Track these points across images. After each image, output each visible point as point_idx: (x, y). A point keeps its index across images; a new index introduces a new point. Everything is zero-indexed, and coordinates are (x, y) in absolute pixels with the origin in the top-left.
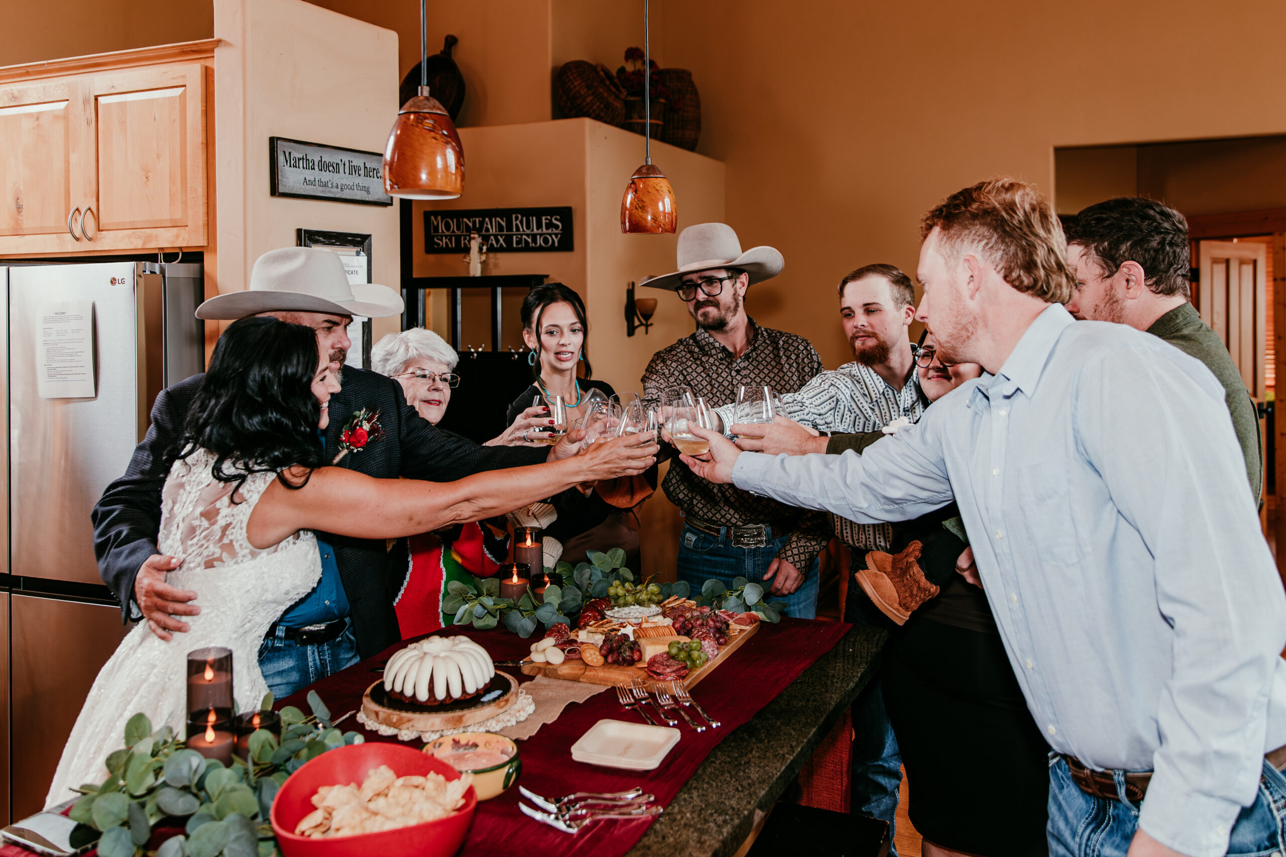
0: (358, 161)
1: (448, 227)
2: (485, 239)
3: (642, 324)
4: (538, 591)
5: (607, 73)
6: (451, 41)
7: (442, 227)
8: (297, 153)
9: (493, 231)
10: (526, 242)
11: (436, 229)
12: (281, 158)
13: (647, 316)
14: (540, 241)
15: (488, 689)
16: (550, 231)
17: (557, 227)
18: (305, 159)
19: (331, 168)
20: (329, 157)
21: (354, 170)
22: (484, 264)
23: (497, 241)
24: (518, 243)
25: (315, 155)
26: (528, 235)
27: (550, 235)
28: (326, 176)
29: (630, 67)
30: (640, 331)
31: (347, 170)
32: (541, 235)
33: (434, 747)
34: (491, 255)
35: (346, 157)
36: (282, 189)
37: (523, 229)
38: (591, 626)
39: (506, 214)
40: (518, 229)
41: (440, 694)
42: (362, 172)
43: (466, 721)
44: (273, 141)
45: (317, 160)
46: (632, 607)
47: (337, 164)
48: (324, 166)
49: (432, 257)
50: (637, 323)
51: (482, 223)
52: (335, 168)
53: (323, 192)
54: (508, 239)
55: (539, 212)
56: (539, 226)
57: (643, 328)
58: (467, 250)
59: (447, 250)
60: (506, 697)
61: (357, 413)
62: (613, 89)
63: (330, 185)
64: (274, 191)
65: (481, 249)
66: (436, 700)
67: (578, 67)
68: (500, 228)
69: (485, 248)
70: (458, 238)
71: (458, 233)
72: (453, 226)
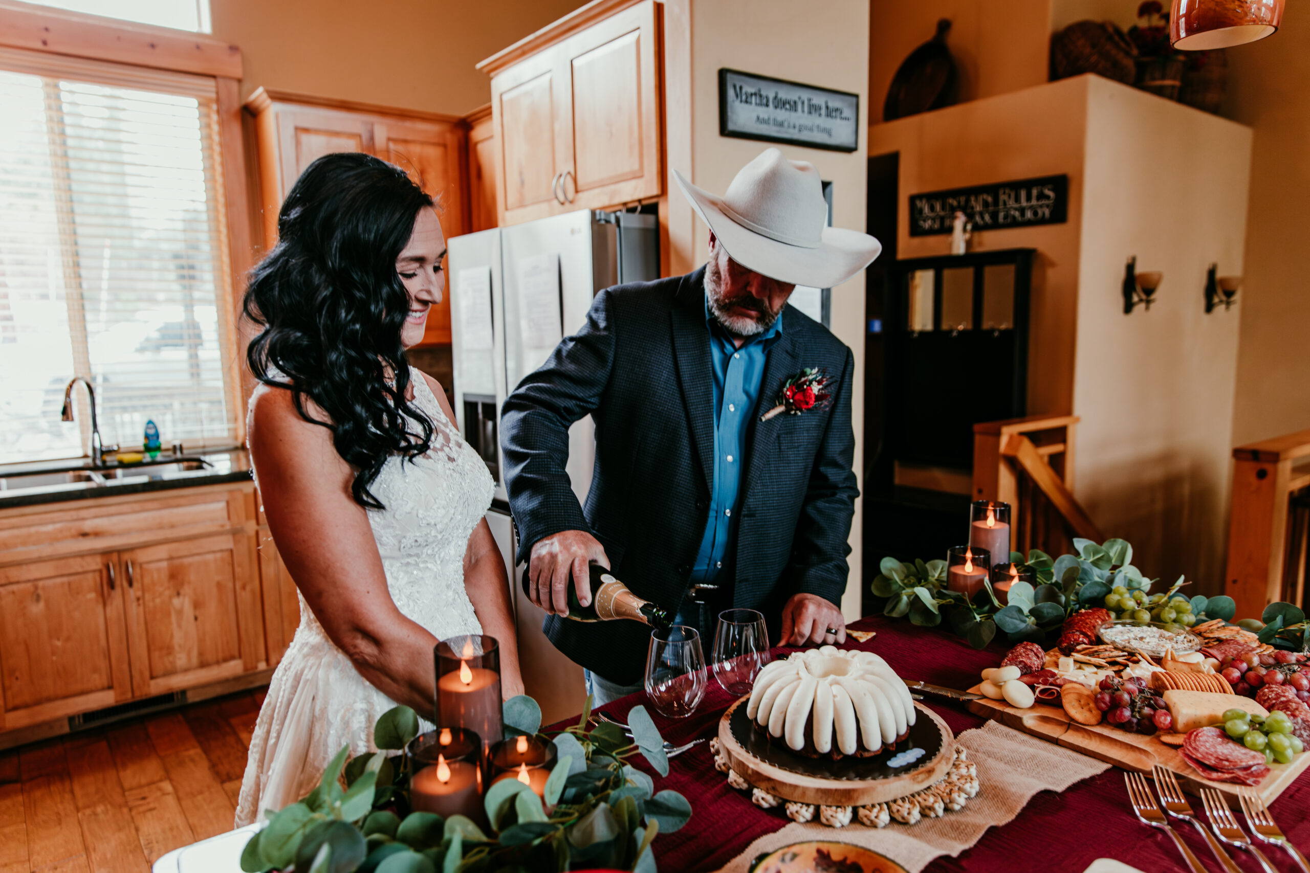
0: (819, 99)
1: (932, 209)
2: (970, 217)
3: (1141, 300)
4: (1001, 586)
5: (1117, 31)
6: (944, 26)
7: (926, 210)
8: (749, 88)
9: (978, 208)
10: (1014, 217)
11: (921, 211)
12: (731, 93)
13: (1149, 291)
14: (1029, 214)
15: (902, 745)
16: (1040, 203)
17: (1048, 197)
18: (758, 94)
19: (788, 106)
20: (785, 93)
21: (814, 109)
22: (969, 243)
23: (983, 218)
24: (1006, 217)
25: (769, 91)
26: (1016, 209)
27: (1041, 206)
28: (781, 115)
29: (1143, 23)
30: (1139, 308)
31: (806, 109)
32: (1031, 207)
33: (783, 860)
34: (976, 235)
35: (805, 95)
36: (731, 127)
37: (1011, 203)
38: (1078, 652)
39: (994, 189)
40: (1005, 204)
41: (824, 745)
42: (823, 111)
43: (857, 798)
44: (723, 74)
45: (771, 96)
46: (1145, 628)
47: (795, 102)
48: (780, 104)
49: (917, 241)
50: (1135, 298)
51: (968, 201)
52: (793, 106)
53: (778, 132)
54: (994, 216)
55: (1028, 184)
56: (1029, 199)
57: (1142, 306)
58: (950, 230)
59: (931, 232)
60: (929, 765)
61: (808, 370)
62: (1122, 45)
63: (786, 124)
64: (725, 131)
65: (965, 230)
66: (815, 751)
67: (1083, 28)
68: (986, 204)
69: (969, 227)
70: (942, 219)
71: (942, 213)
72: (938, 207)
